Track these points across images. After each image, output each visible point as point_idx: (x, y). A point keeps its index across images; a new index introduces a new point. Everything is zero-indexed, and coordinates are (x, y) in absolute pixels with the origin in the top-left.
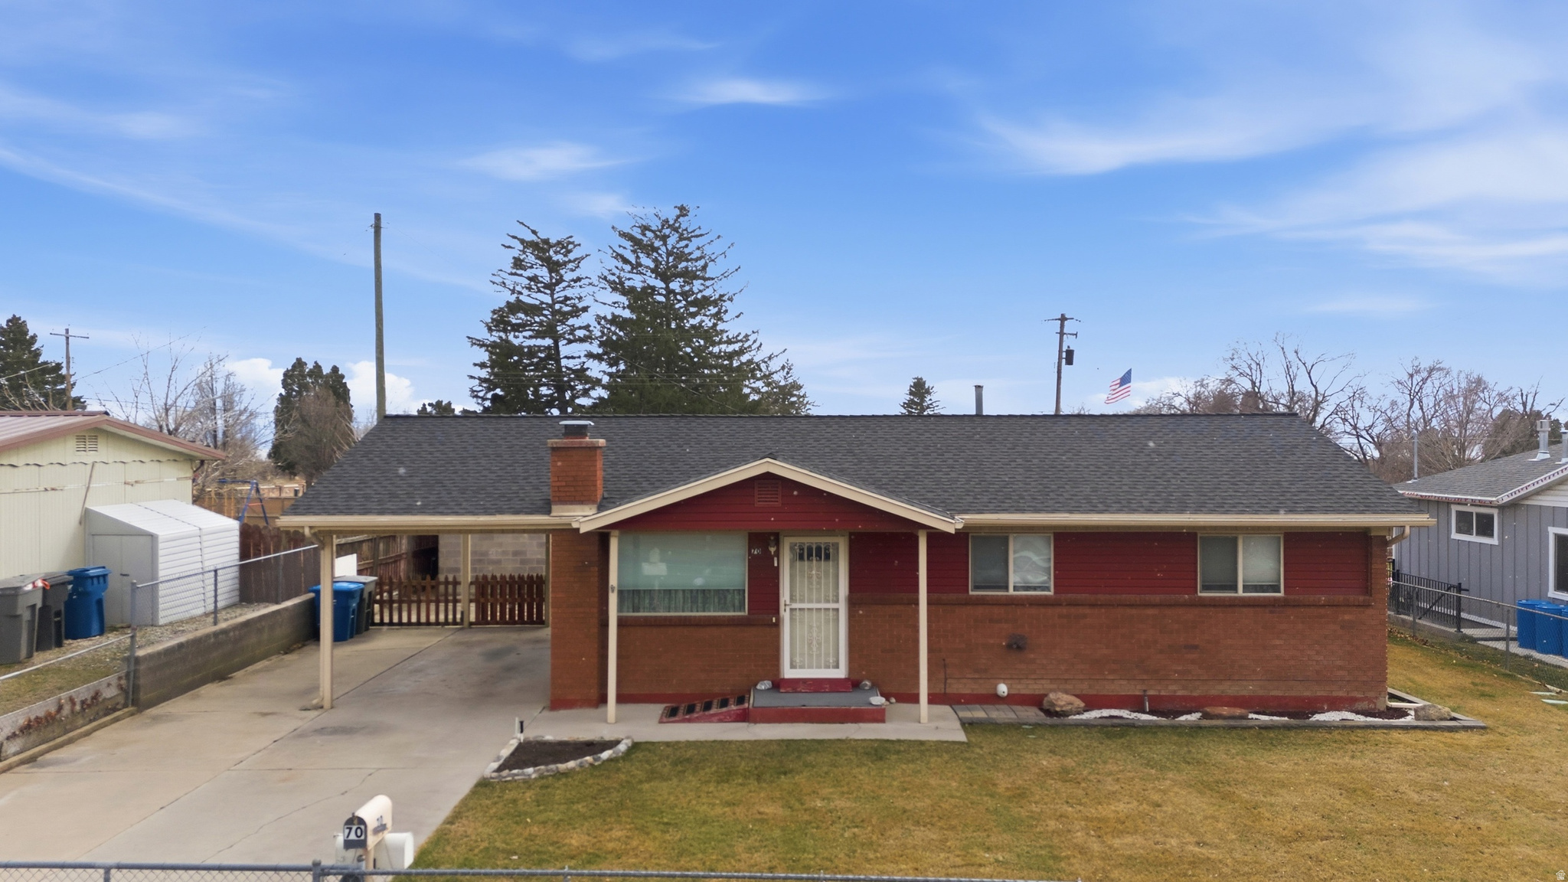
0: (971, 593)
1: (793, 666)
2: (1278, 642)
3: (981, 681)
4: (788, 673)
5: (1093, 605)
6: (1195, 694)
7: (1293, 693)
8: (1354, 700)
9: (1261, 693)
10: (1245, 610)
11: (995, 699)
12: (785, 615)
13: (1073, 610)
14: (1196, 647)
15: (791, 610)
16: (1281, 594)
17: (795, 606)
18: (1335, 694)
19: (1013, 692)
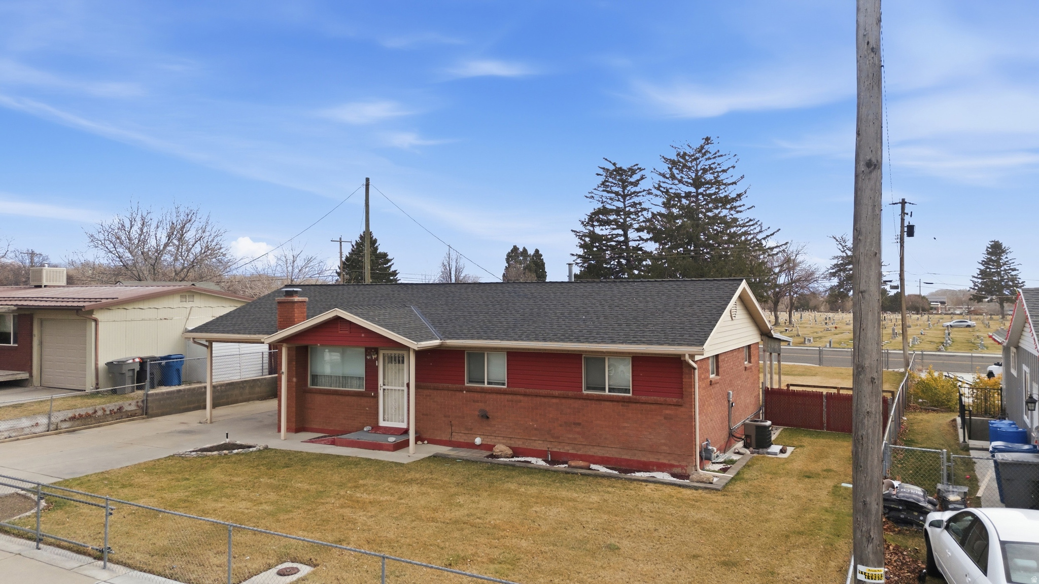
0: (466, 385)
1: (384, 420)
2: (626, 425)
3: (469, 435)
4: (382, 423)
5: (525, 395)
6: (579, 453)
7: (635, 458)
8: (672, 466)
9: (617, 456)
10: (607, 403)
11: (472, 446)
12: (381, 392)
13: (515, 397)
14: (579, 424)
15: (384, 389)
16: (630, 395)
17: (385, 387)
18: (661, 461)
19: (484, 443)
